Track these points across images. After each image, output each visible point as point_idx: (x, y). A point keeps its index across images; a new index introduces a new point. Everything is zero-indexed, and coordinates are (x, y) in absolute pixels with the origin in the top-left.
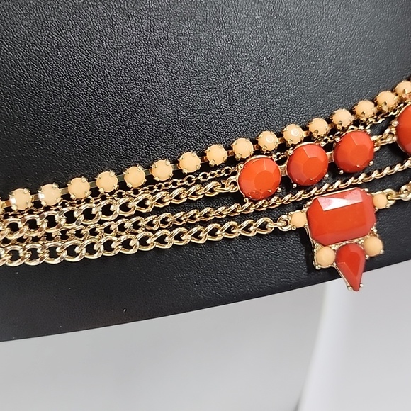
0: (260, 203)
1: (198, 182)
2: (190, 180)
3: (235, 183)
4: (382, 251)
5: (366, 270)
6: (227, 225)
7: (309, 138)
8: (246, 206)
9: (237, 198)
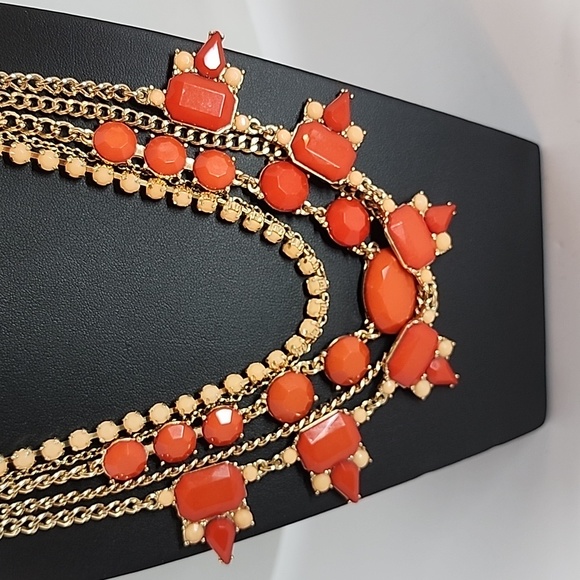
0: (126, 484)
1: (63, 467)
2: (54, 465)
3: (100, 466)
4: (253, 523)
5: (236, 541)
6: (93, 508)
7: (176, 416)
8: (112, 487)
9: (103, 480)
